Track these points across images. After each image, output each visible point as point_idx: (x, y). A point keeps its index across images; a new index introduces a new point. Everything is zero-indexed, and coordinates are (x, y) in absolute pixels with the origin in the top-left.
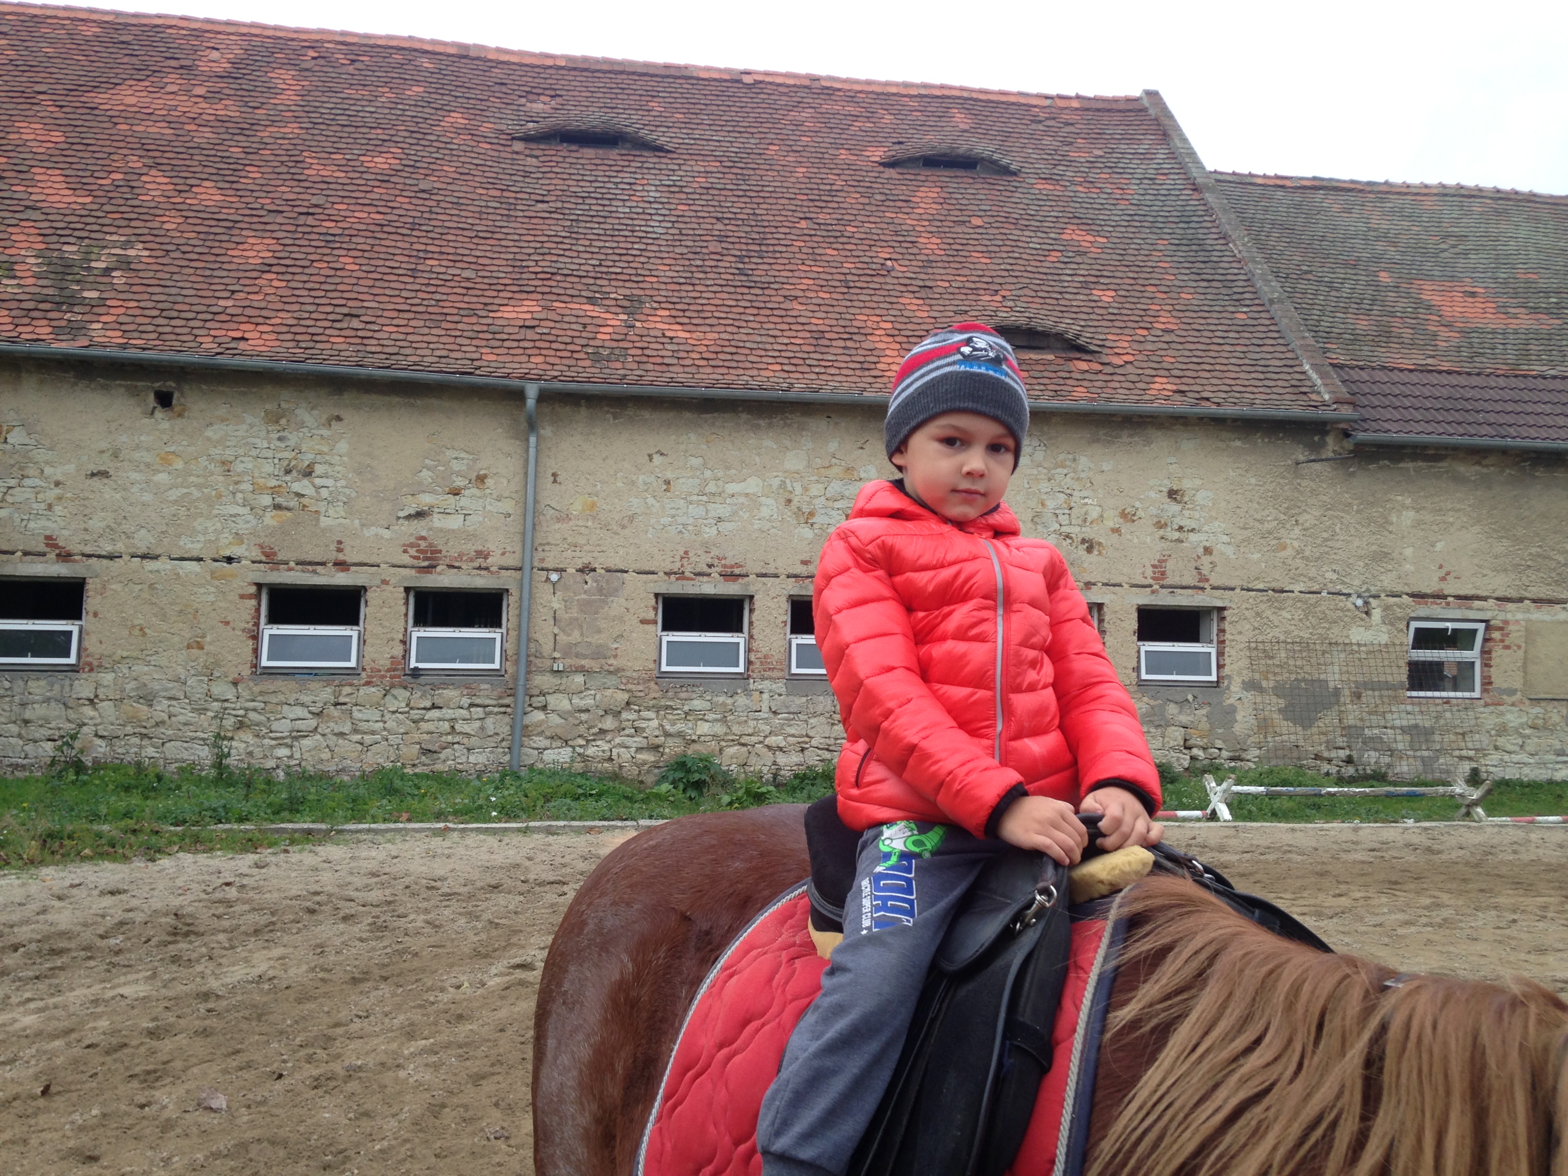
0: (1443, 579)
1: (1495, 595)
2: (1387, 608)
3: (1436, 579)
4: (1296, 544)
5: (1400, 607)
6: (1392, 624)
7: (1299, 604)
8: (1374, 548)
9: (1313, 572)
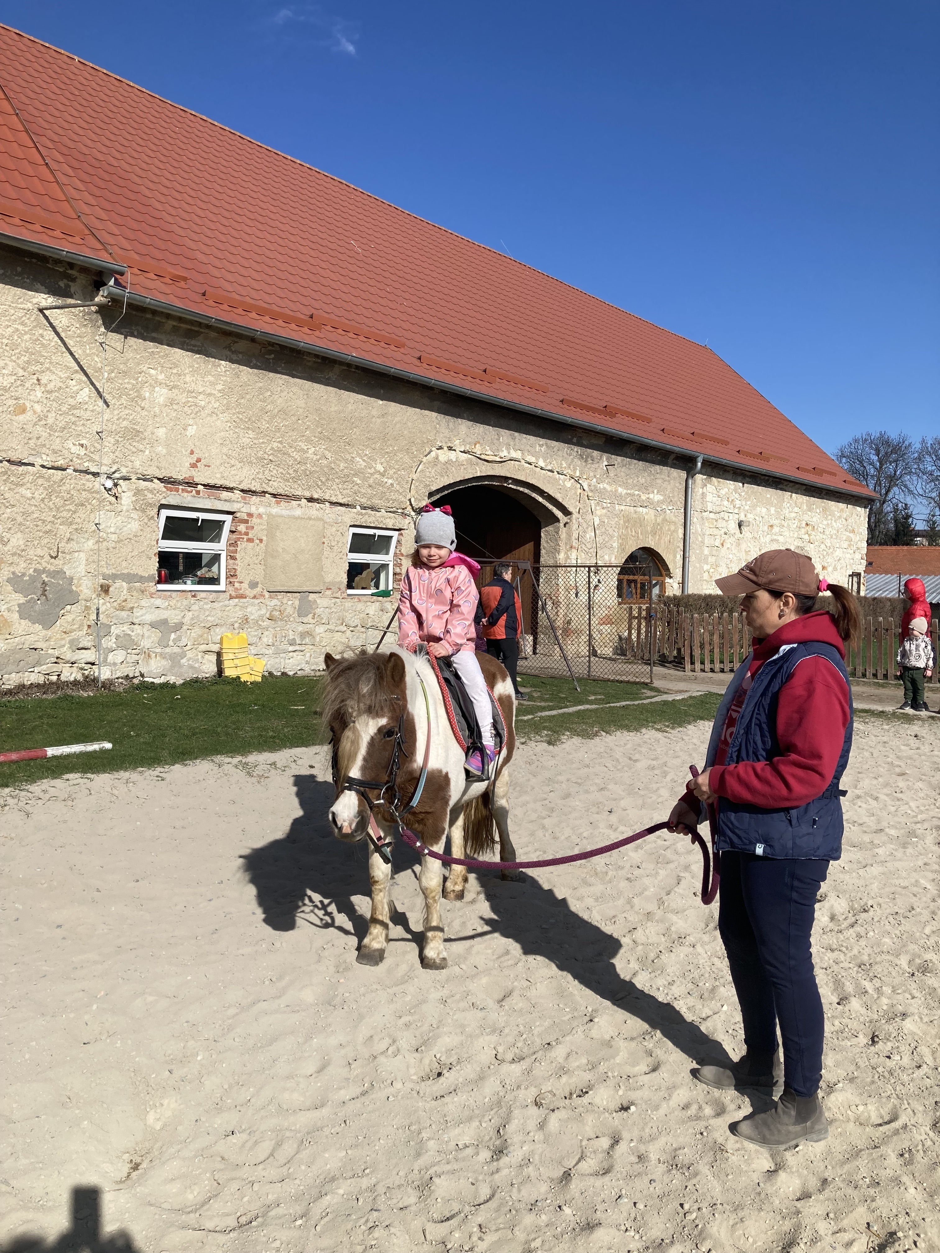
0: (194, 466)
1: (241, 487)
2: (138, 492)
3: (187, 465)
4: (38, 408)
5: (151, 492)
6: (143, 511)
7: (40, 481)
8: (125, 423)
9: (57, 444)
